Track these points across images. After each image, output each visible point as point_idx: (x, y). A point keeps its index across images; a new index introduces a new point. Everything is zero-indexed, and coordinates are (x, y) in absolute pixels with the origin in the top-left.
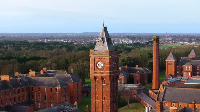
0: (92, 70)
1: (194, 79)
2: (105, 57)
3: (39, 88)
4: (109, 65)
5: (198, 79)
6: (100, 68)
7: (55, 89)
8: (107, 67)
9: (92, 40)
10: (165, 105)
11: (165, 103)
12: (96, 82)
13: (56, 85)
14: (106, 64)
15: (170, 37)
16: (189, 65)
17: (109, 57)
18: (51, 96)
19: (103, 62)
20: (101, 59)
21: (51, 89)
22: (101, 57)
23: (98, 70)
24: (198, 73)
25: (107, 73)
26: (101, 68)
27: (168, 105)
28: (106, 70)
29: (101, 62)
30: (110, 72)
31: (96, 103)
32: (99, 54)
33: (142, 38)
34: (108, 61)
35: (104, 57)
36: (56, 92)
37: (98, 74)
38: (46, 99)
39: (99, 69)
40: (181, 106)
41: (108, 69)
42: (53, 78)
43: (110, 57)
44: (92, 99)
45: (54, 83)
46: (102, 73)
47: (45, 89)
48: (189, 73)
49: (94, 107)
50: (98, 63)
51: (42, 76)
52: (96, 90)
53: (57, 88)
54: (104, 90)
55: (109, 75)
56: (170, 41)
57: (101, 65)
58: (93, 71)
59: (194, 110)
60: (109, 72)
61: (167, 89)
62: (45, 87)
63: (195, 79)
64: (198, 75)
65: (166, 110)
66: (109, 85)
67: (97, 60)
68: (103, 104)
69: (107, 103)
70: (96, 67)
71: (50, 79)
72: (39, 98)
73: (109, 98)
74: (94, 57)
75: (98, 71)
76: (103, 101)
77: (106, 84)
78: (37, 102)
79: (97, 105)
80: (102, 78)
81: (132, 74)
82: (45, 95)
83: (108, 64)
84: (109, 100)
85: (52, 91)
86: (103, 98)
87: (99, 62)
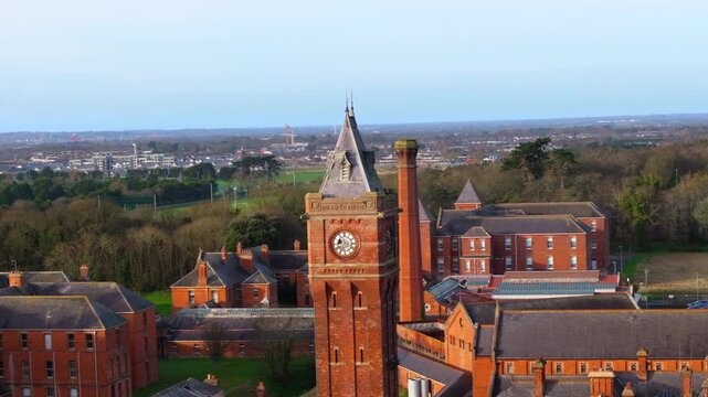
0: (315, 261)
1: (512, 280)
2: (361, 217)
3: (24, 336)
4: (376, 244)
5: (524, 280)
6: (343, 253)
7: (84, 338)
8: (369, 252)
9: (28, 159)
10: (506, 367)
11: (506, 363)
12: (331, 303)
13: (87, 320)
14: (365, 240)
15: (298, 139)
16: (479, 233)
17: (375, 218)
18: (72, 362)
19: (353, 232)
20: (347, 225)
21: (71, 336)
22: (347, 218)
23: (337, 261)
24: (509, 261)
25: (370, 271)
26: (348, 253)
27: (516, 370)
28: (368, 261)
29: (347, 234)
30: (380, 267)
31: (333, 373)
32: (342, 206)
33: (201, 147)
34: (373, 229)
35: (357, 218)
36: (90, 345)
37: (339, 275)
38: (50, 373)
39: (340, 258)
40: (559, 369)
41: (375, 255)
42: (73, 300)
43: (381, 215)
44: (318, 362)
45: (79, 317)
46: (353, 270)
47: (48, 338)
48: (483, 263)
49: (326, 386)
50: (338, 238)
51: (16, 291)
52: (331, 327)
53: (92, 331)
54: (358, 328)
55: (378, 276)
56: (303, 154)
57: (346, 243)
58: (320, 266)
59: (645, 378)
60: (377, 265)
61: (505, 318)
62: (45, 331)
63: (517, 280)
64: (529, 266)
65: (559, 384)
66: (379, 311)
67: (332, 228)
68: (359, 374)
69: (371, 372)
70: (330, 252)
71: (60, 304)
72: (27, 373)
73: (379, 352)
74: (321, 219)
75: (338, 264)
76: (358, 363)
77: (366, 308)
78: (16, 385)
79: (335, 379)
80: (354, 288)
81: (285, 273)
82: (49, 359)
83: (373, 241)
84: (381, 361)
85: (71, 345)
86: (359, 355)
87: (342, 235)
